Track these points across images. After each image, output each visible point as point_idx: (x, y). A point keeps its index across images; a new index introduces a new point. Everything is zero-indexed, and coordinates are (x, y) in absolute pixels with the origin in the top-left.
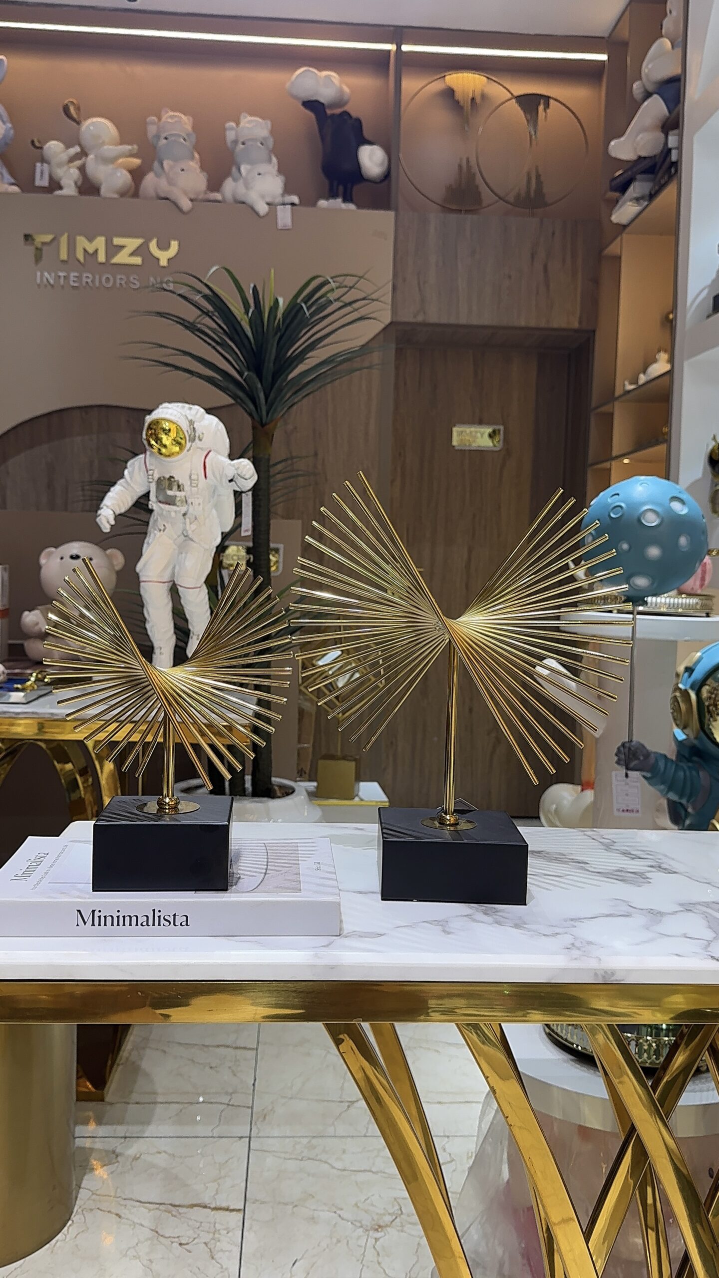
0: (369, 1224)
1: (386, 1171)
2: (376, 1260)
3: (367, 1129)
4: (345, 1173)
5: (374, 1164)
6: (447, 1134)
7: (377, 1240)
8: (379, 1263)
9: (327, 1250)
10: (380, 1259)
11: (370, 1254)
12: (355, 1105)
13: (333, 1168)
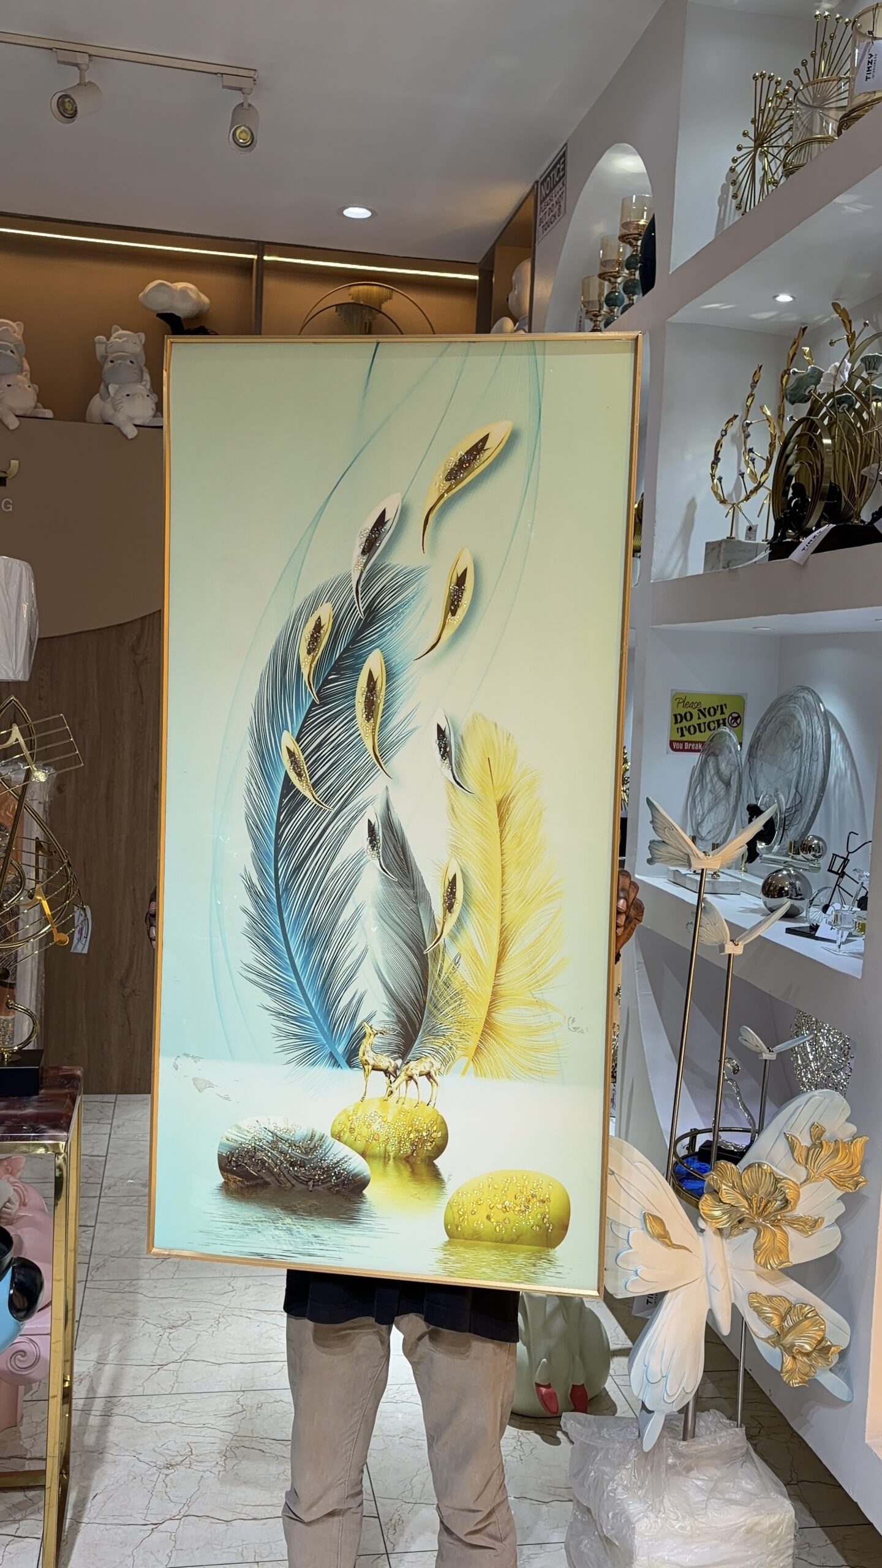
0: (162, 1464)
1: (183, 1421)
2: (164, 1489)
3: (173, 1387)
4: (148, 1425)
5: (174, 1417)
6: (243, 1389)
7: (167, 1475)
8: (166, 1492)
9: (124, 1485)
10: (168, 1490)
11: (160, 1487)
12: (165, 1368)
13: (138, 1421)
